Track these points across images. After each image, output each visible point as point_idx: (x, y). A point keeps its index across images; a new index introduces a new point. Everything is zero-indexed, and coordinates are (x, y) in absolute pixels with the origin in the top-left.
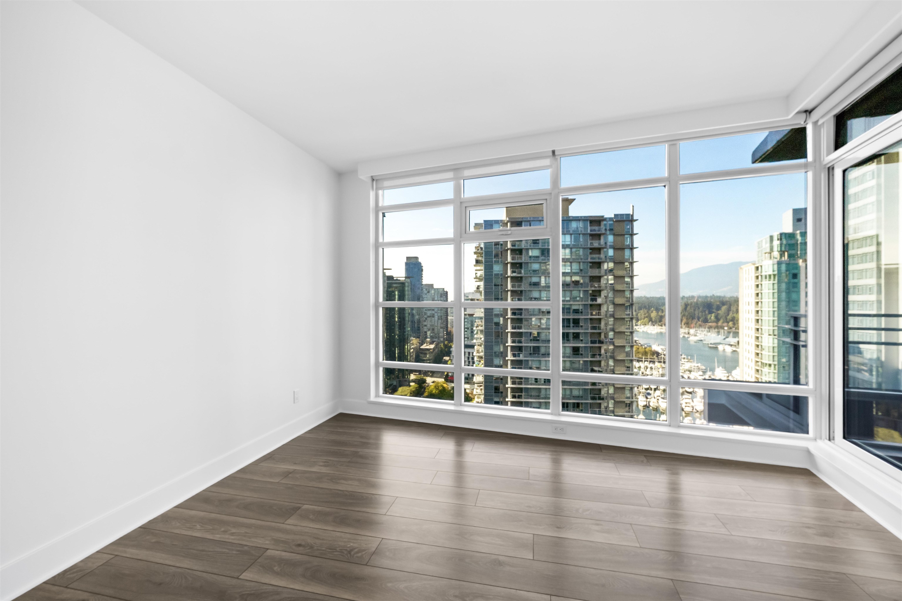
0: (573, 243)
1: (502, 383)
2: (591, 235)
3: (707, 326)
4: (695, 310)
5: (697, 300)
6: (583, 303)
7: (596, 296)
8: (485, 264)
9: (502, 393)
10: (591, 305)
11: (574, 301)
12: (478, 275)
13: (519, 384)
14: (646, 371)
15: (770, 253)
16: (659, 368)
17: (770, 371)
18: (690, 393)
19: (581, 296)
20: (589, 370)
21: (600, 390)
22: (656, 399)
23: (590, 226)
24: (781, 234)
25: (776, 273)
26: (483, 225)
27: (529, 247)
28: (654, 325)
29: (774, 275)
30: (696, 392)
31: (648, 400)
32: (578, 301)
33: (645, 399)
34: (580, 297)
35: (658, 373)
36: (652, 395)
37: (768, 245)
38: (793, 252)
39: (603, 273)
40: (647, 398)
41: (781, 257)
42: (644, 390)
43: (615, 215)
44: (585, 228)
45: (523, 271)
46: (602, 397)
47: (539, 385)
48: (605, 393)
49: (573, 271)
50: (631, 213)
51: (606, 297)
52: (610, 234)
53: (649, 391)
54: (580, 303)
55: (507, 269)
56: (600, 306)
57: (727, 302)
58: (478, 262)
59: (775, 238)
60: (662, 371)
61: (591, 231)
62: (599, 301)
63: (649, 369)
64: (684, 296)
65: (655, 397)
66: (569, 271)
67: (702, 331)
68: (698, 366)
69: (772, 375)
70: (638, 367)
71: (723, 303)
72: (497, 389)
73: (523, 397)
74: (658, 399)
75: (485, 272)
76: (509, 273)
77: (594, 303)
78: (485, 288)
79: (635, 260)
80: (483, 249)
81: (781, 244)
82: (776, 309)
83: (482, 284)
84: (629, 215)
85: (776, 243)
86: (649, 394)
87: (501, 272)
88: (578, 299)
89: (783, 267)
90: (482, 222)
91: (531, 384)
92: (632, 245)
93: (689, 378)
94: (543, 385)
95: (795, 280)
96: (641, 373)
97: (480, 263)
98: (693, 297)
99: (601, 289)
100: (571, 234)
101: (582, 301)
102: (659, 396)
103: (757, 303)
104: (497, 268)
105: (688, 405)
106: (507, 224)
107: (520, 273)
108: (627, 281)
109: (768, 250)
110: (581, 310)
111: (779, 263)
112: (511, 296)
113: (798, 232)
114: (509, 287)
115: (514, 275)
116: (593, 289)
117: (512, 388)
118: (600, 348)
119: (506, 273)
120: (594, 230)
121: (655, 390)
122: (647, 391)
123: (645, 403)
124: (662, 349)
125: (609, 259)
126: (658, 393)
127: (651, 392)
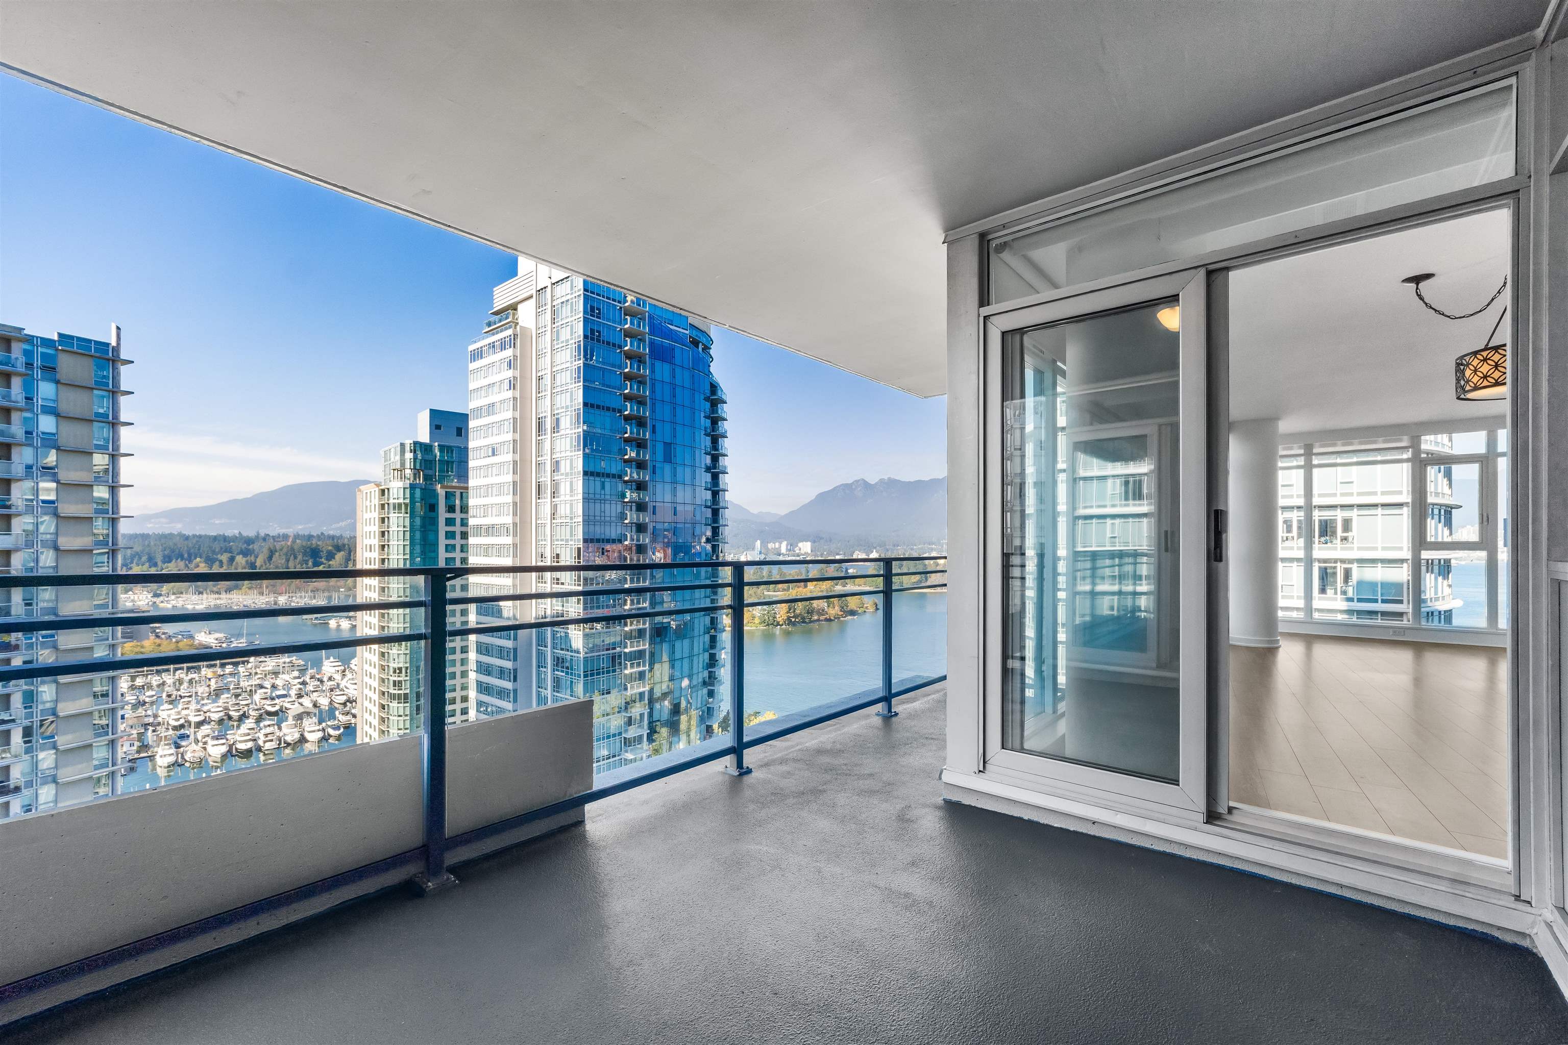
3: (310, 589)
4: (288, 561)
5: (294, 542)
14: (178, 690)
15: (401, 471)
16: (210, 679)
17: (399, 652)
18: (275, 714)
22: (200, 744)
24: (415, 443)
25: (408, 501)
28: (201, 593)
29: (406, 505)
30: (286, 708)
31: (182, 749)
33: (173, 751)
36: (192, 737)
37: (398, 458)
38: (430, 472)
40: (178, 746)
41: (415, 479)
42: (171, 732)
53: (182, 731)
57: (344, 545)
59: (408, 448)
60: (216, 683)
63: (185, 685)
64: (268, 535)
65: (200, 739)
67: (301, 597)
68: (291, 662)
69: (402, 657)
70: (158, 686)
71: (338, 548)
74: (205, 743)
81: (415, 459)
82: (408, 557)
85: (409, 456)
86: (183, 737)
89: (418, 493)
92: (116, 415)
93: (274, 687)
95: (432, 515)
96: (164, 695)
98: (285, 537)
102: (208, 736)
103: (383, 546)
105: (270, 738)
109: (398, 466)
111: (412, 487)
113: (436, 444)
121: (199, 724)
122: (178, 733)
123: (172, 759)
124: (217, 639)
125: (42, 438)
126: (205, 729)
127: (190, 731)
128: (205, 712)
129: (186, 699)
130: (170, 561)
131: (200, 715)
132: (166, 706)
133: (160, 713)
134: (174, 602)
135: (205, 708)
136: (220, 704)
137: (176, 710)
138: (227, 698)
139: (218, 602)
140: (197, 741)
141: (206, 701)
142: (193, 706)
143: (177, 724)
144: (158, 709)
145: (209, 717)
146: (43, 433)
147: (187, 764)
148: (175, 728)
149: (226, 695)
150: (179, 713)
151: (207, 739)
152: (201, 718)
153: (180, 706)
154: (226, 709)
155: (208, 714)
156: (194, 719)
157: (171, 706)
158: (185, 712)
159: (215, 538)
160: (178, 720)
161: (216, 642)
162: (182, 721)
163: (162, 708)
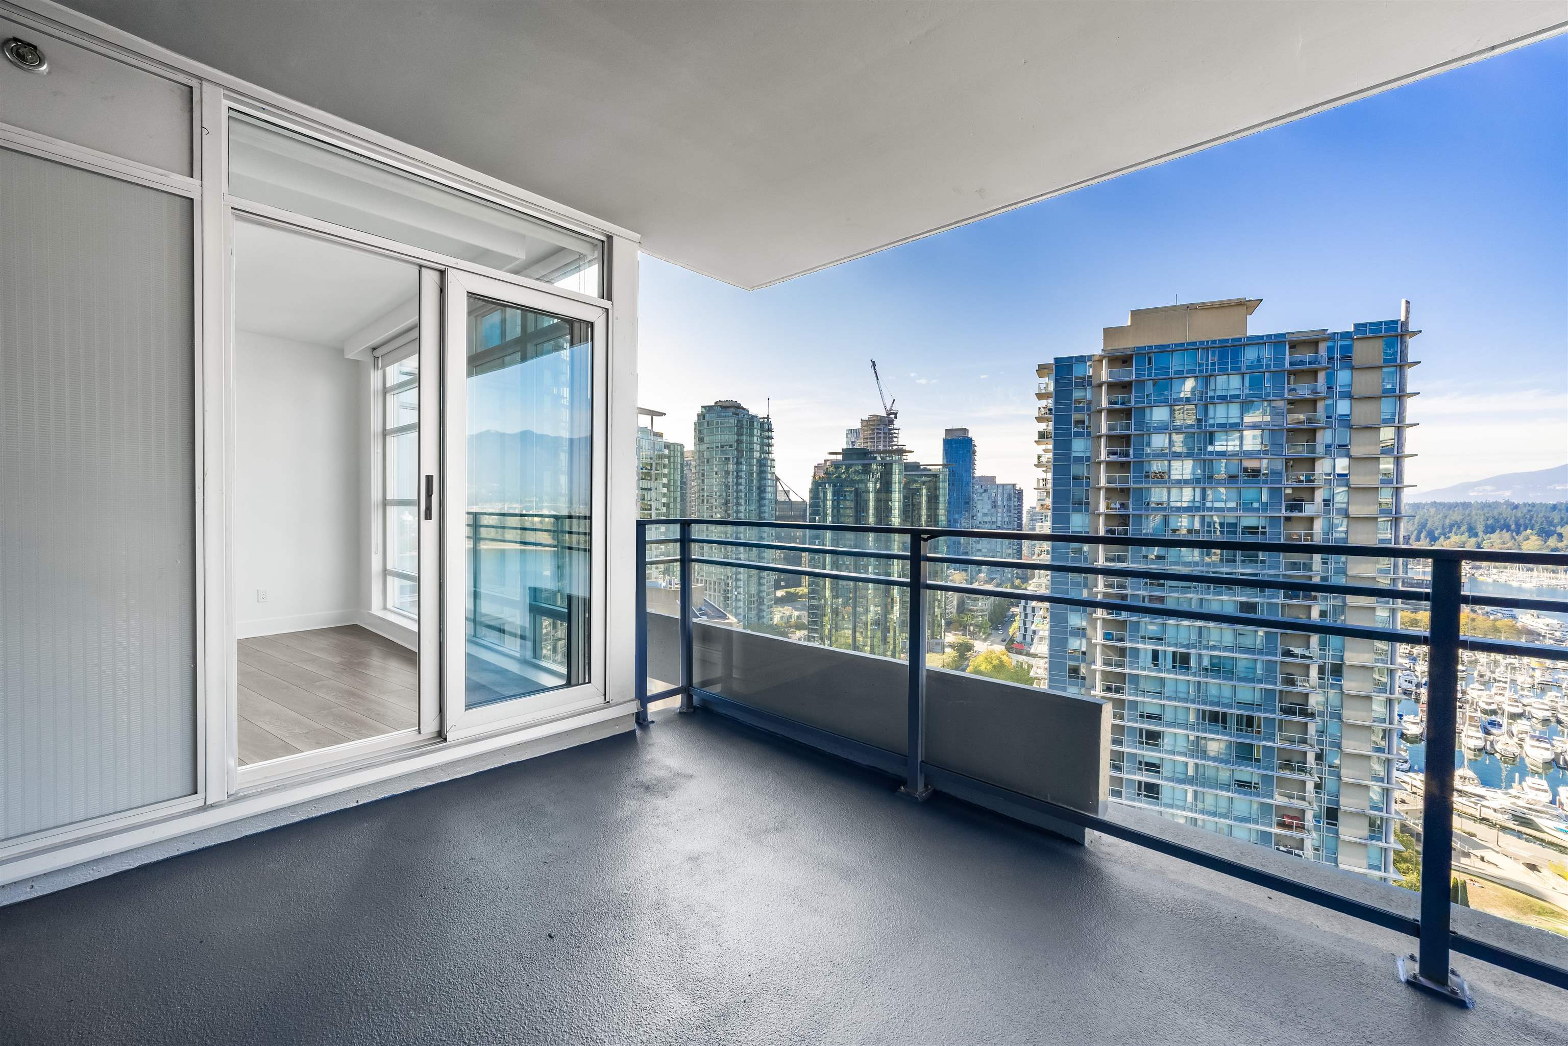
0: (1247, 391)
1: (1084, 661)
2: (1291, 373)
6: (1269, 514)
7: (1302, 500)
8: (1055, 441)
9: (1084, 678)
10: (1288, 519)
11: (1245, 510)
12: (1043, 460)
13: (1117, 665)
14: (1493, 672)
19: (1264, 499)
20: (1280, 651)
21: (1307, 695)
22: (1516, 739)
23: (1291, 353)
26: (1054, 367)
27: (1145, 405)
31: (1491, 738)
32: (1257, 510)
33: (1481, 734)
34: (1259, 500)
35: (1530, 680)
36: (1504, 728)
39: (1320, 449)
40: (1487, 733)
42: (1479, 714)
43: (1355, 325)
44: (1279, 360)
45: (1131, 452)
46: (1309, 711)
47: (1161, 671)
48: (1317, 703)
49: (1245, 448)
50: (1403, 319)
51: (1327, 502)
52: (1342, 368)
53: (1493, 718)
54: (1261, 514)
55: (1100, 447)
56: (1311, 519)
58: (1042, 436)
60: (1543, 675)
61: (1291, 364)
62: (1309, 510)
63: (1501, 669)
65: (1515, 733)
66: (1237, 449)
72: (1075, 671)
73: (1126, 690)
74: (1522, 739)
75: (1055, 454)
76: (1103, 457)
77: (1296, 514)
78: (1054, 484)
79: (1408, 421)
80: (1053, 412)
83: (1049, 475)
84: (1396, 322)
86: (1495, 724)
87: (1088, 454)
88: (1256, 505)
90: (1052, 362)
91: (1144, 668)
92: (1403, 388)
94: (1169, 672)
96: (1476, 674)
97: (1047, 438)
99: (1316, 484)
100: (1243, 375)
101: (1265, 510)
102: (1526, 733)
104: (1079, 447)
106: (1101, 361)
107: (1127, 455)
108: (1386, 469)
110: (1264, 528)
112: (1107, 499)
114: (1103, 482)
115: (1113, 458)
116: (1295, 485)
117: (1103, 672)
118: (1310, 607)
119: (1098, 454)
120: (1302, 362)
121: (1514, 717)
122: (1489, 718)
123: (1480, 744)
124: (1548, 625)
125: (1339, 421)
126: (1521, 725)
127: (1504, 721)
128: (1524, 705)
129: (1501, 684)
130: (1493, 532)
131: (1518, 706)
132: (1477, 686)
133: (1469, 691)
134: (1495, 577)
135: (1525, 701)
136: (1546, 702)
137: (1488, 692)
138: (1556, 697)
139: (1554, 582)
140: (1511, 734)
141: (1525, 693)
142: (1508, 694)
143: (1487, 707)
144: (1467, 685)
145: (1530, 712)
146: (1340, 416)
147: (1498, 756)
148: (1485, 712)
149: (1554, 693)
150: (1491, 697)
151: (1523, 736)
152: (1519, 710)
153: (1493, 691)
154: (1554, 709)
155: (1528, 709)
156: (1509, 709)
157: (1483, 688)
158: (1498, 698)
159: (1554, 507)
160: (1490, 704)
161: (1547, 628)
162: (1494, 707)
163: (1471, 686)
